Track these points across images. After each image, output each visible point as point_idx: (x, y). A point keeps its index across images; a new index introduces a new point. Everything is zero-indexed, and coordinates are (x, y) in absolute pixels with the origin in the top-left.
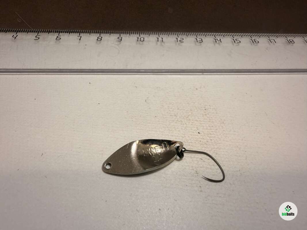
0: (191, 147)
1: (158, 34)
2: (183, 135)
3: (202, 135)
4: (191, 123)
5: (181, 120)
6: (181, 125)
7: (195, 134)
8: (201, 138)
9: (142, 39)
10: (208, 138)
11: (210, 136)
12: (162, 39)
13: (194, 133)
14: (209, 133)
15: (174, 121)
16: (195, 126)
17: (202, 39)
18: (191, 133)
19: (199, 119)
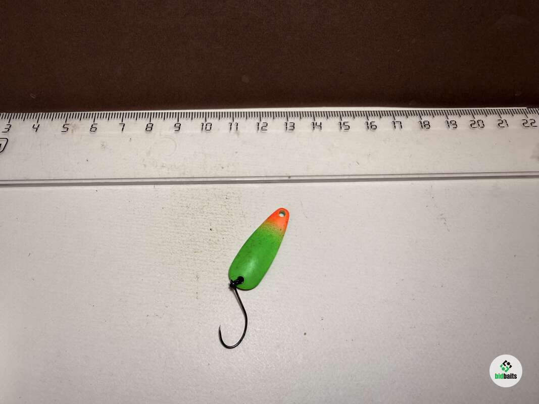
0: (198, 247)
2: (191, 232)
3: (213, 232)
4: (204, 217)
5: (193, 212)
6: (193, 220)
7: (206, 230)
8: (212, 237)
10: (220, 236)
11: (223, 233)
13: (204, 229)
14: (222, 230)
15: (183, 214)
16: (208, 221)
18: (201, 230)
19: (216, 211)
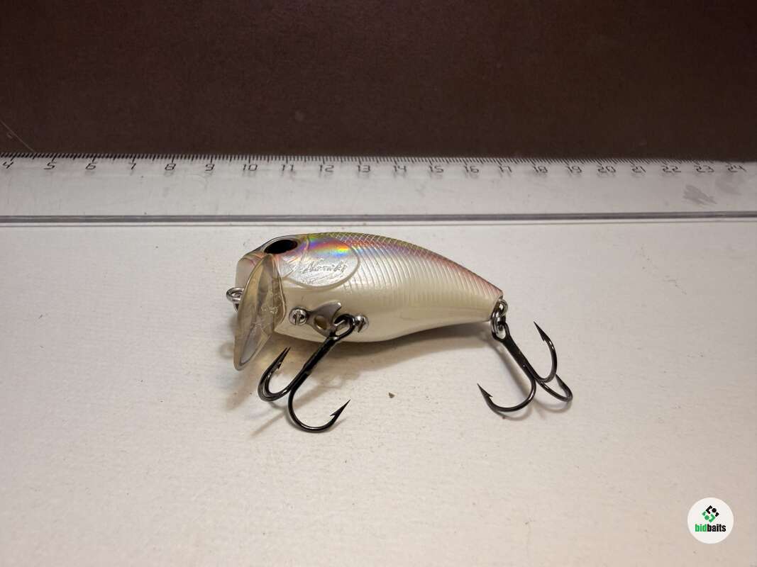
1: (285, 159)
9: (253, 167)
12: (292, 166)
17: (369, 167)
